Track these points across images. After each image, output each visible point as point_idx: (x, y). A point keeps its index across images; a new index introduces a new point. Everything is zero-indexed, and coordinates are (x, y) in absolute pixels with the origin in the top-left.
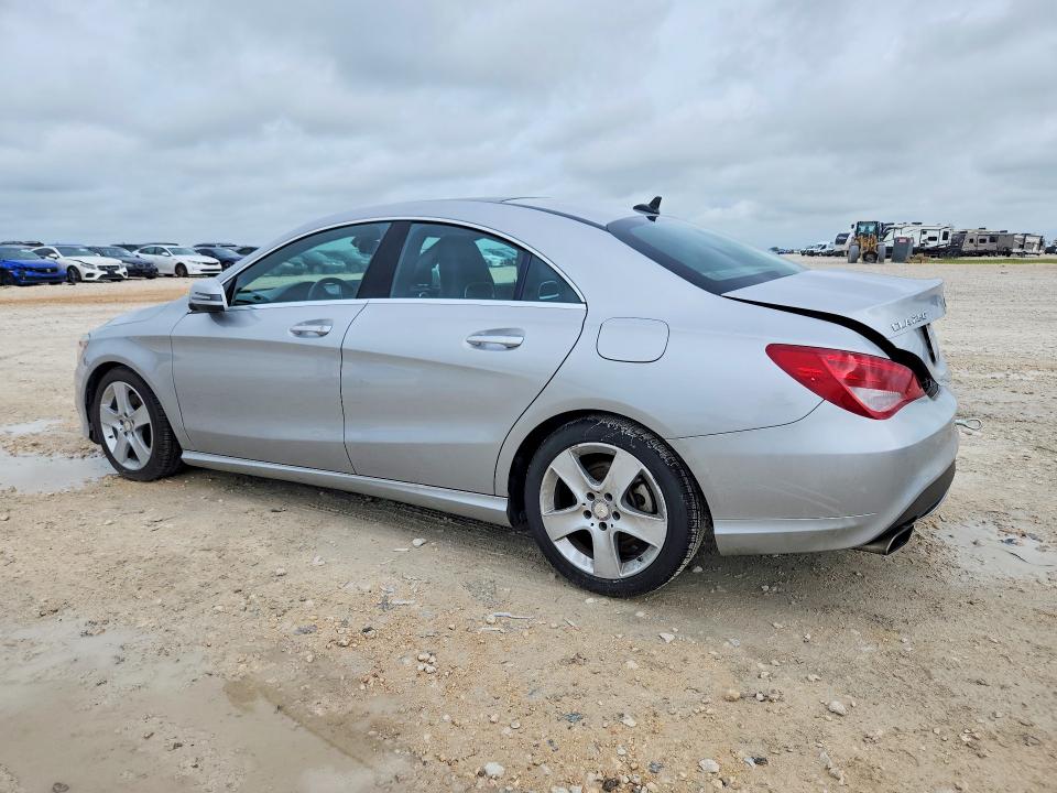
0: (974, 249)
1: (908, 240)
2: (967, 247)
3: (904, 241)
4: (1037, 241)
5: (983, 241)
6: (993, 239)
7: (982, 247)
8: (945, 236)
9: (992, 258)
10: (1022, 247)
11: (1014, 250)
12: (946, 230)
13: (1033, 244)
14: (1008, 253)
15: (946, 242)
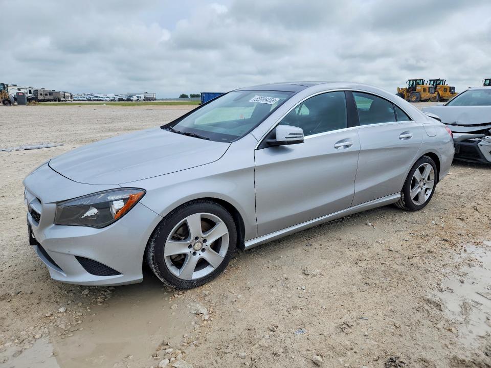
0: (43, 98)
1: (23, 94)
2: (40, 97)
3: (22, 94)
4: (69, 95)
5: (46, 95)
6: (51, 94)
7: (47, 97)
8: (30, 92)
9: (52, 103)
10: (64, 97)
11: (61, 99)
12: (30, 89)
13: (69, 96)
14: (59, 101)
15: (31, 95)
